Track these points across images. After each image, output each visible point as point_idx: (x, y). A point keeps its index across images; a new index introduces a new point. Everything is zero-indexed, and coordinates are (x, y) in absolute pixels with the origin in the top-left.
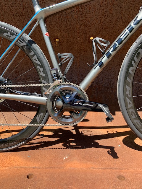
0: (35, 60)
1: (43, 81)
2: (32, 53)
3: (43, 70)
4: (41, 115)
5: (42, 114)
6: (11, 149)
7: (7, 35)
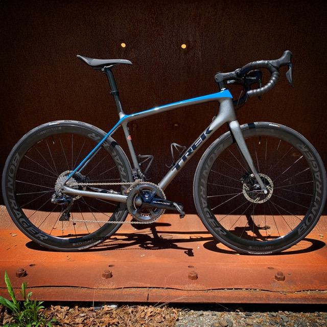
0: (118, 159)
1: (123, 180)
2: (115, 153)
3: (124, 169)
4: (120, 213)
7: (91, 136)
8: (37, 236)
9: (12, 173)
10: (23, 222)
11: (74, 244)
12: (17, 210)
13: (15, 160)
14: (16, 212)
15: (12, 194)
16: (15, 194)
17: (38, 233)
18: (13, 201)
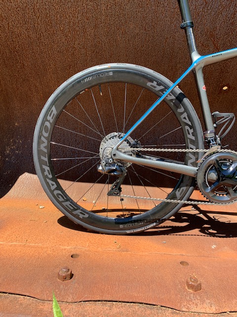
0: (185, 118)
1: (190, 146)
2: (181, 110)
3: (193, 131)
4: (183, 189)
5: (185, 188)
6: (137, 232)
7: (151, 85)
8: (75, 213)
9: (46, 132)
10: (58, 194)
11: (121, 226)
12: (52, 179)
13: (50, 116)
14: (50, 182)
15: (46, 159)
16: (49, 159)
17: (76, 210)
18: (47, 168)
